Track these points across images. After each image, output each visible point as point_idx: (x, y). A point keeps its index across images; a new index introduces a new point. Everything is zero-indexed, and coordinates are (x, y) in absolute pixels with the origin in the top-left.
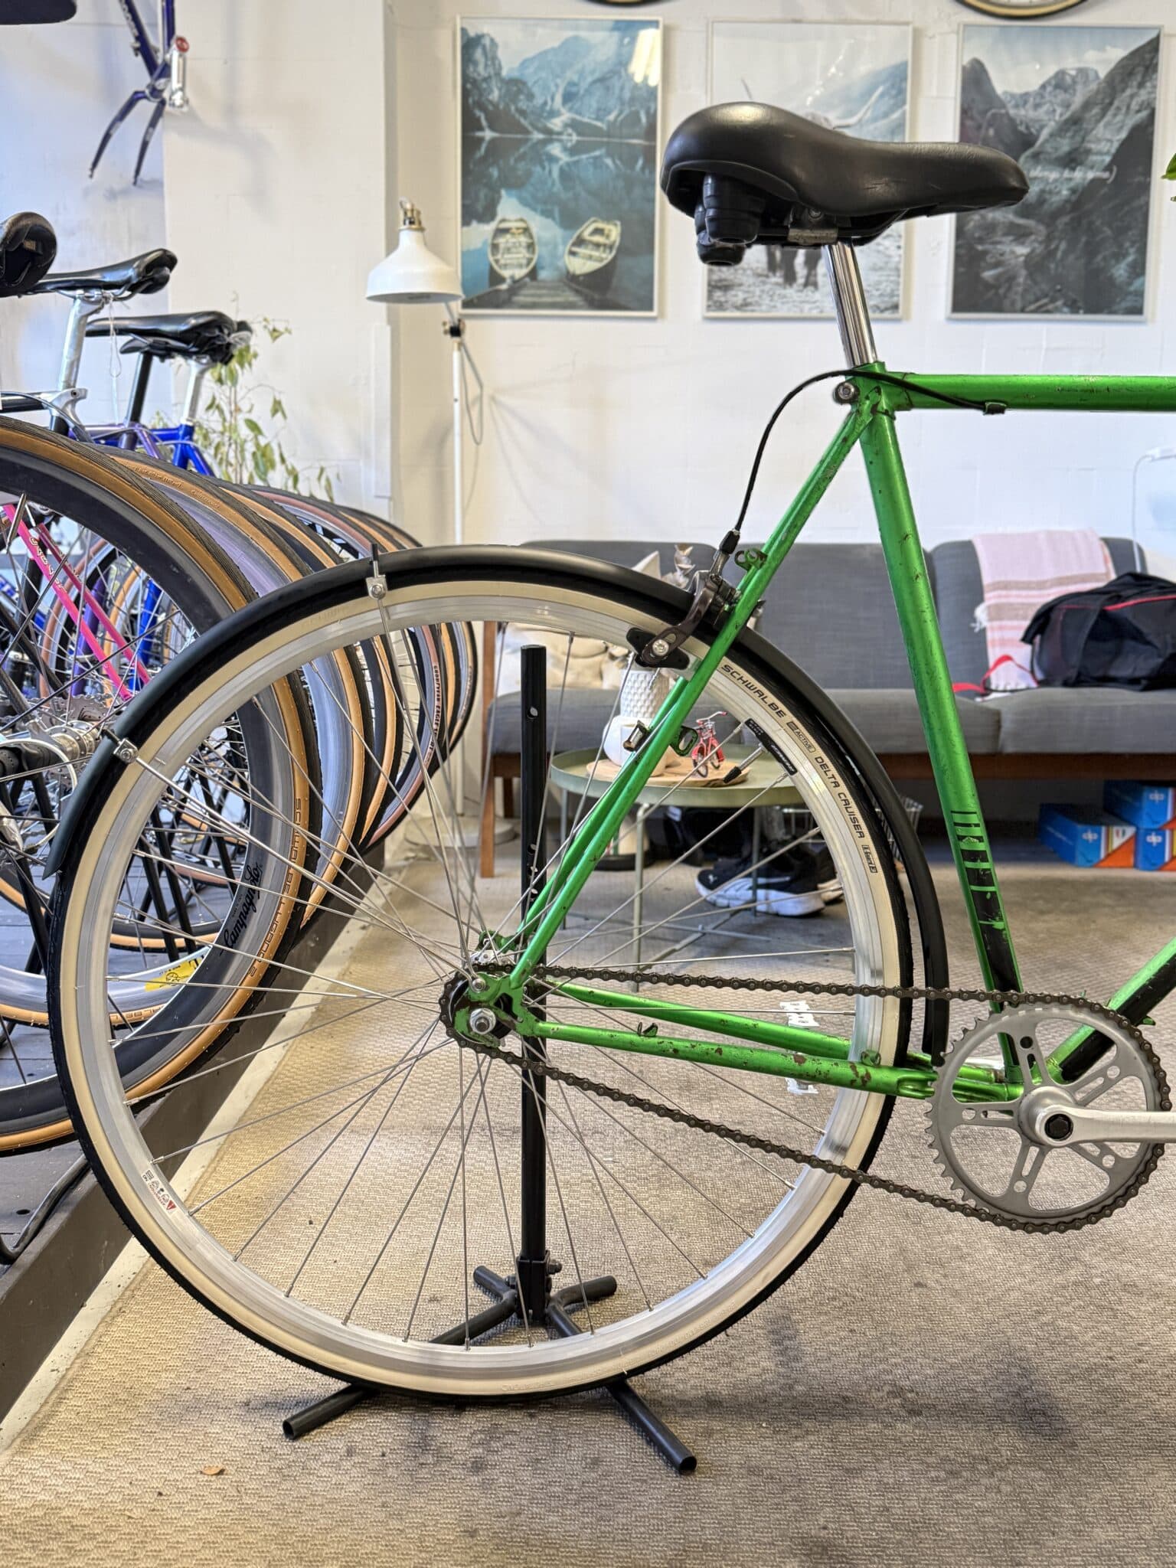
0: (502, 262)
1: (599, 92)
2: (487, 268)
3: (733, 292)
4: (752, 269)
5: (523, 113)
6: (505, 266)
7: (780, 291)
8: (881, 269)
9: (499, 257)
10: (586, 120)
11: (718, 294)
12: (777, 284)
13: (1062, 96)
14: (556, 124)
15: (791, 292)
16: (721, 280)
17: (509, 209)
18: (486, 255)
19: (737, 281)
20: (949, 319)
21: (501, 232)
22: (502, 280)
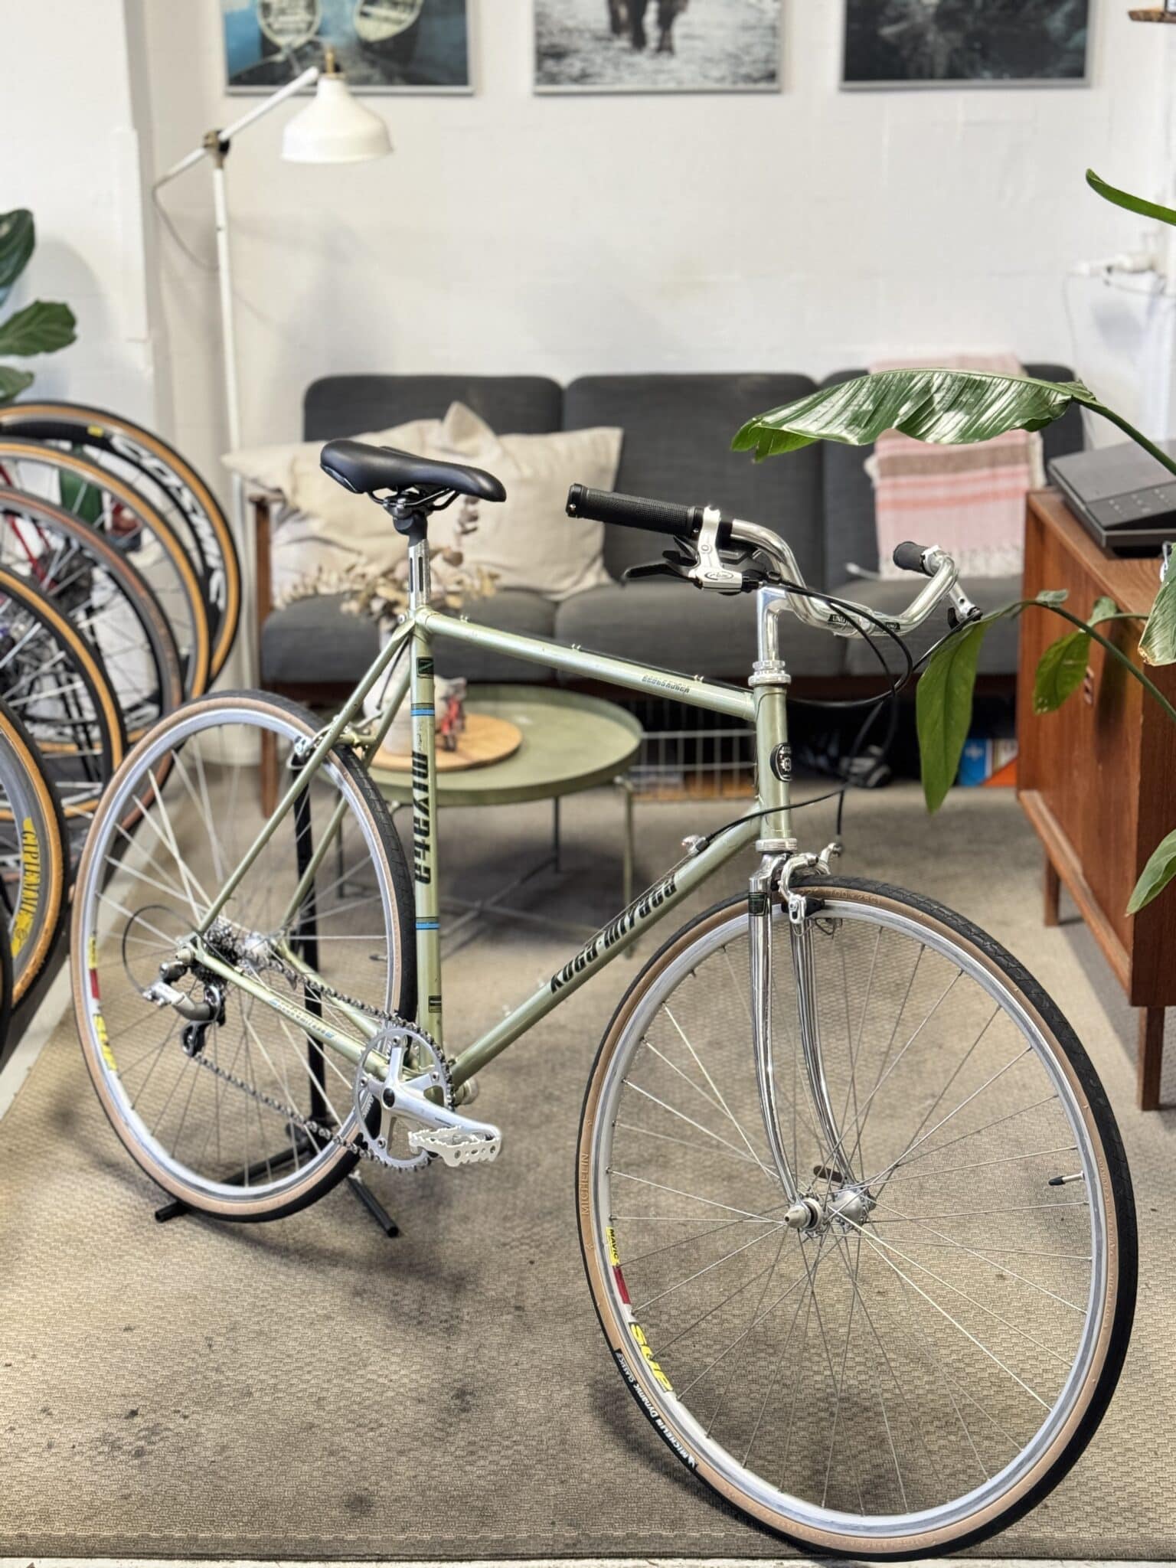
0: (276, 26)
2: (256, 36)
3: (568, 61)
4: (589, 31)
6: (280, 32)
7: (627, 58)
8: (753, 28)
9: (271, 19)
11: (550, 65)
12: (624, 50)
15: (643, 60)
16: (553, 46)
18: (254, 20)
19: (573, 47)
20: (843, 90)
22: (277, 49)
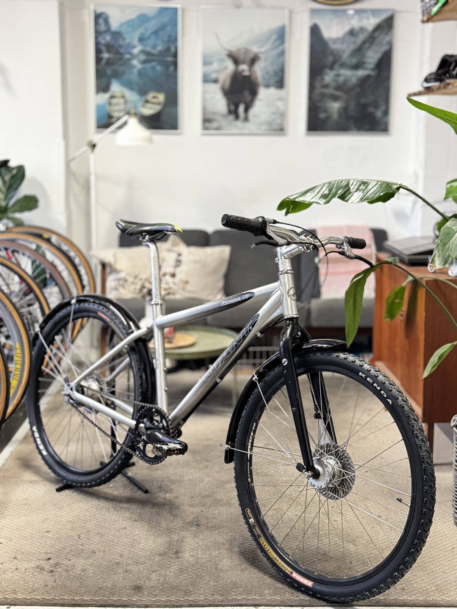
1: (153, 37)
5: (121, 46)
10: (148, 49)
13: (352, 39)
14: (136, 51)
17: (116, 87)
20: (307, 134)
21: (112, 97)
